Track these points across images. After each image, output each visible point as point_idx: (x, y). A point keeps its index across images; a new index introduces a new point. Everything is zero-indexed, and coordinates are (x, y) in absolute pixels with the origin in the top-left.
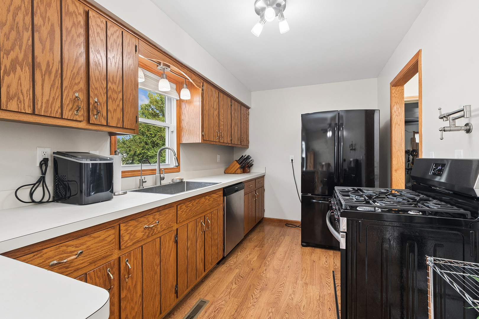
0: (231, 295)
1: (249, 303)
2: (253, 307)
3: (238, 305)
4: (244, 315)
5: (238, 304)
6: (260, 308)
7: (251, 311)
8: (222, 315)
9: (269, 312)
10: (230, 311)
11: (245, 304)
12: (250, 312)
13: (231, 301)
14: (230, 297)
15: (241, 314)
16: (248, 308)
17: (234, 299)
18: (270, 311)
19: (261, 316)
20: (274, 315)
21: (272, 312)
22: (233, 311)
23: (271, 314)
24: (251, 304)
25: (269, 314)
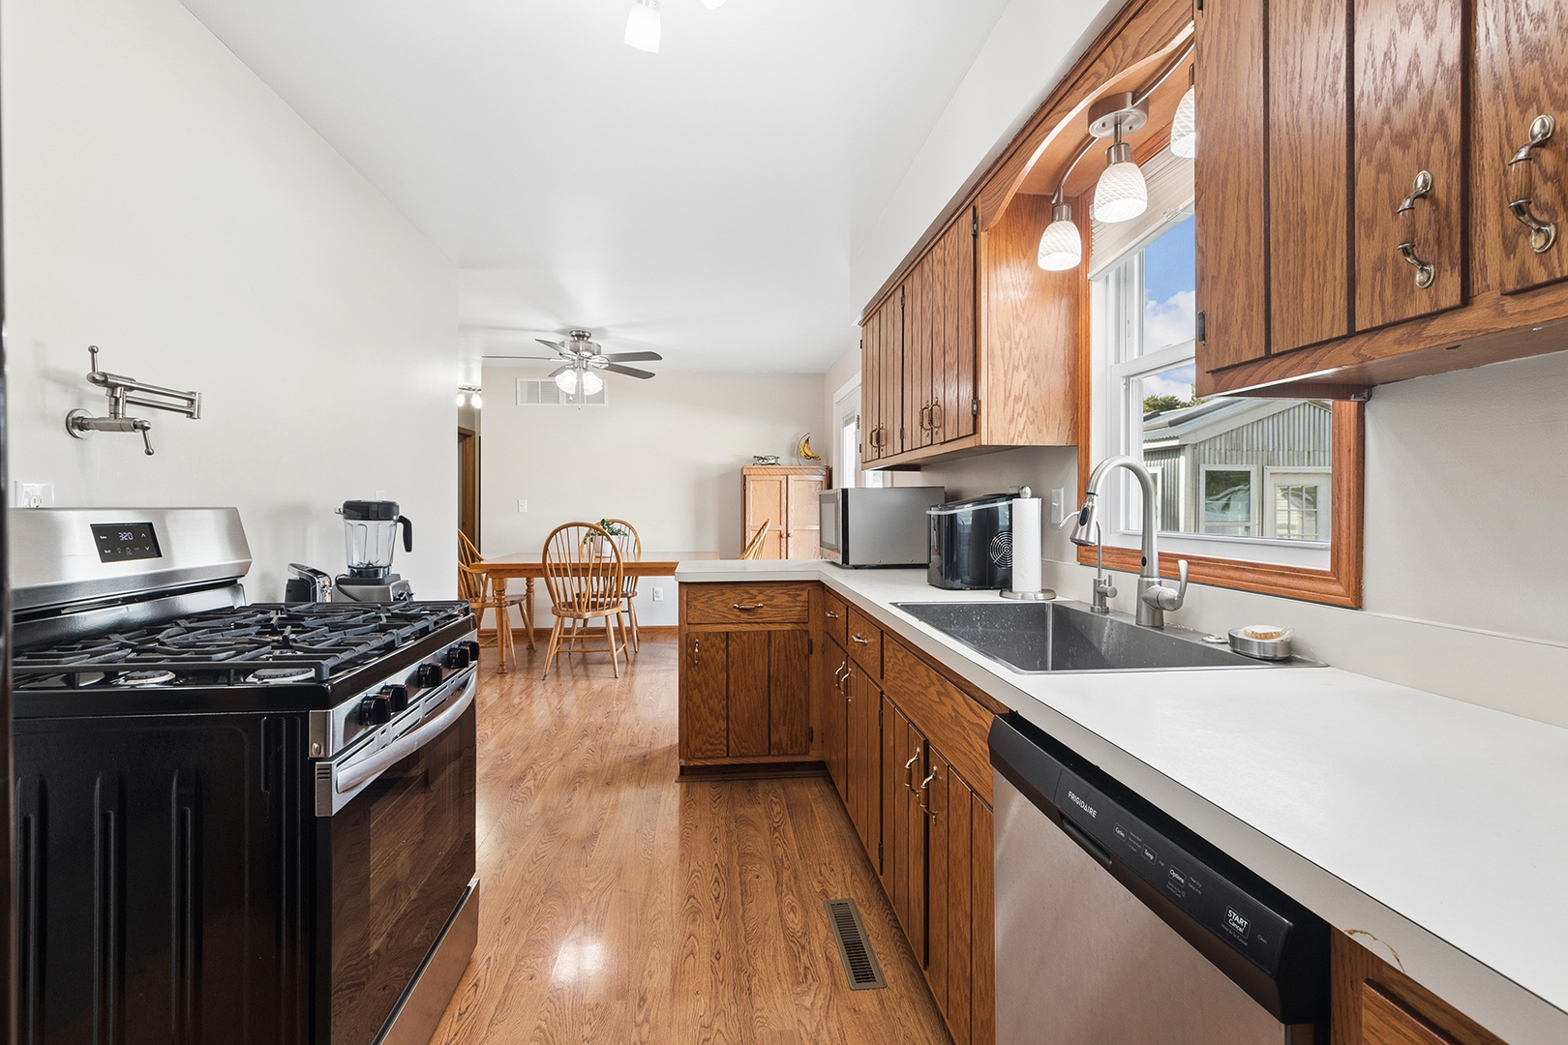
0: (805, 1039)
1: (723, 1029)
2: (706, 1020)
3: (758, 1010)
4: (721, 988)
5: (759, 1014)
6: (681, 1028)
7: (704, 1005)
8: (780, 968)
9: (648, 1022)
10: (767, 986)
11: (736, 1020)
12: (708, 1001)
13: (788, 1013)
14: (802, 1030)
15: (731, 988)
16: (718, 1011)
17: (783, 1026)
18: (646, 1028)
19: (668, 1001)
20: (628, 1019)
21: (637, 1025)
22: (758, 988)
23: (640, 1018)
24: (715, 1028)
25: (645, 1018)
